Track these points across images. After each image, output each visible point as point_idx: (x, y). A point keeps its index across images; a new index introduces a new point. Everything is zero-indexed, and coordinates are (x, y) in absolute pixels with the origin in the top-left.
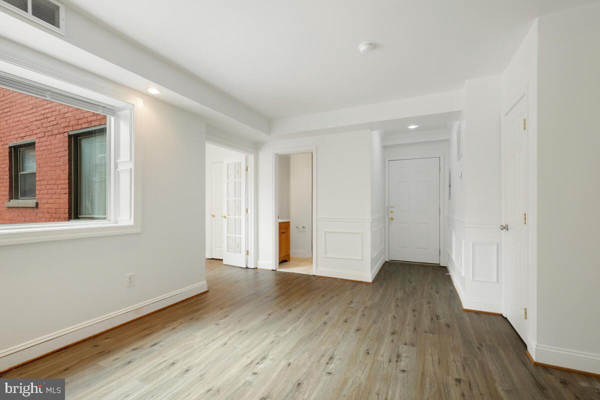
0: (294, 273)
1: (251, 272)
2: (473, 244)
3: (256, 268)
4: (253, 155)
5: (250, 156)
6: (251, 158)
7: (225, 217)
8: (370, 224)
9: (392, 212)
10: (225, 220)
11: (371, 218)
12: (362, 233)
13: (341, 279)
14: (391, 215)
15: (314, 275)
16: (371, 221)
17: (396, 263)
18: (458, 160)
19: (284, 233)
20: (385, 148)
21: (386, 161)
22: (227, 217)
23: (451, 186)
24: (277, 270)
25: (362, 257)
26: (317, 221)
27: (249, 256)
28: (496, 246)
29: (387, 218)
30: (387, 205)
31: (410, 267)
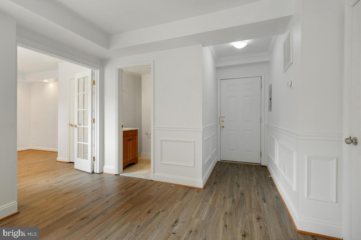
0: (135, 178)
1: (96, 177)
2: (308, 158)
3: (102, 173)
4: (98, 70)
5: (96, 71)
6: (97, 72)
7: (76, 126)
8: (201, 132)
9: (223, 121)
10: (76, 129)
11: (202, 128)
12: (194, 141)
13: (175, 185)
14: (222, 124)
15: (152, 180)
16: (202, 130)
17: (226, 163)
18: (284, 72)
19: (131, 140)
20: (217, 69)
21: (218, 80)
22: (78, 126)
23: (272, 99)
24: (120, 174)
25: (194, 164)
26: (154, 130)
27: (95, 162)
28: (335, 161)
29: (219, 126)
30: (219, 115)
31: (237, 167)
